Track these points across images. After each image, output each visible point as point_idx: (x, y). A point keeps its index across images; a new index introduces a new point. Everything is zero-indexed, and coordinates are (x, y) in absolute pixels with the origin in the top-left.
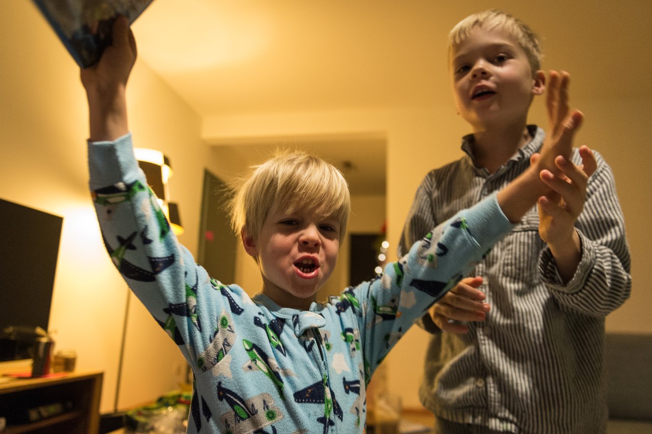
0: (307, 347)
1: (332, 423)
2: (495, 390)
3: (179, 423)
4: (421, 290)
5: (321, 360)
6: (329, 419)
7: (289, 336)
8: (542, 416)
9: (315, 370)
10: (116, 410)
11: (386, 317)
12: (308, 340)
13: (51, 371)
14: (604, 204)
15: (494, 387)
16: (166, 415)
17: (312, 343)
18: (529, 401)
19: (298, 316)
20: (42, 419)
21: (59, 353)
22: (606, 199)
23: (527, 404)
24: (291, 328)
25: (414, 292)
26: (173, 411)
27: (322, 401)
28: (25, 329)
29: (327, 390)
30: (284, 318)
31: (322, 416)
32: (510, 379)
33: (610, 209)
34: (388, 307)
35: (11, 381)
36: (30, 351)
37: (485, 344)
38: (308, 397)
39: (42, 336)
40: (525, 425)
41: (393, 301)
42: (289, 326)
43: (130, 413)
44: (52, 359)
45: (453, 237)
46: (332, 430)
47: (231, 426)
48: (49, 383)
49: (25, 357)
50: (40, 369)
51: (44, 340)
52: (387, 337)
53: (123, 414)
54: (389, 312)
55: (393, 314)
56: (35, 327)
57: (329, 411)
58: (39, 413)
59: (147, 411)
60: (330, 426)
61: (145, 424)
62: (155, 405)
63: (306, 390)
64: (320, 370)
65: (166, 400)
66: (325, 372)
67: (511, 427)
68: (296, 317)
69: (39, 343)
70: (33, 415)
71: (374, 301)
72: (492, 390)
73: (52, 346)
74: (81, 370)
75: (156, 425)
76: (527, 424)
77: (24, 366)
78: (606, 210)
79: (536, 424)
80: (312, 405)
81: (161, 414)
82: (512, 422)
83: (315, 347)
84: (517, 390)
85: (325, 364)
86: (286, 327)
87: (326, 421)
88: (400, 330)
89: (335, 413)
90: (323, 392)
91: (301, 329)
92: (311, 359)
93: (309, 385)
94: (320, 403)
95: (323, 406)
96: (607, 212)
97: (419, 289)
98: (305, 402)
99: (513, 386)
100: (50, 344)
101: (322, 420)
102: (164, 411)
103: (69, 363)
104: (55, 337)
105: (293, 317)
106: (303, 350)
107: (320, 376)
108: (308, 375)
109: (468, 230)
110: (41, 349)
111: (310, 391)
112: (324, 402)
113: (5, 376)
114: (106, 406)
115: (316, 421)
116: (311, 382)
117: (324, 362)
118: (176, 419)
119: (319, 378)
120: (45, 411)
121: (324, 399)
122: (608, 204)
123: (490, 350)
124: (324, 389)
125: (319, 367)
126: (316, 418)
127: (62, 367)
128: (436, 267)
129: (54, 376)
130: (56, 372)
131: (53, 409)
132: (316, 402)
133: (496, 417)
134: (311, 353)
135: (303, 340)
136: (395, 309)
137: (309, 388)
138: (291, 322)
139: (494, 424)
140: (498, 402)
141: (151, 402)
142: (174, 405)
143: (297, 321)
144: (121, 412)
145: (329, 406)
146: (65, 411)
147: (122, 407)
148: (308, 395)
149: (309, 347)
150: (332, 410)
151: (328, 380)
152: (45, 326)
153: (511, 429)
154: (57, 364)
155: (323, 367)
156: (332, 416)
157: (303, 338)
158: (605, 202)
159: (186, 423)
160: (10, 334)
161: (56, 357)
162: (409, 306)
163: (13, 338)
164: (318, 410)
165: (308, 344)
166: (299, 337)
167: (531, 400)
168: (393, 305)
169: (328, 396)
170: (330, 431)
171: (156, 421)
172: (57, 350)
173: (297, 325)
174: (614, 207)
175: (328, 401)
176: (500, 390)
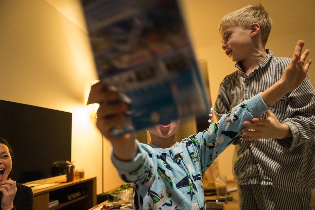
0: (178, 162)
1: (194, 194)
2: (261, 169)
3: (131, 196)
4: (226, 135)
5: (185, 167)
6: (192, 192)
7: (169, 160)
8: (282, 177)
9: (183, 172)
10: (103, 193)
11: (210, 147)
12: (178, 159)
13: (75, 178)
14: (305, 87)
15: (261, 168)
16: (125, 193)
17: (180, 161)
18: (276, 171)
19: (171, 151)
20: (73, 199)
21: (77, 170)
22: (305, 85)
23: (276, 172)
24: (169, 156)
25: (223, 136)
26: (127, 191)
27: (188, 185)
28: (62, 162)
29: (190, 180)
30: (165, 153)
31: (189, 191)
32: (267, 163)
33: (308, 88)
34: (211, 143)
35: (59, 184)
36: (65, 171)
37: (254, 150)
38: (182, 185)
39: (69, 164)
40: (276, 181)
41: (213, 140)
42: (168, 156)
43: (110, 193)
44: (74, 173)
45: (241, 112)
46: (194, 196)
47: (151, 206)
48: (75, 183)
49: (63, 174)
50: (70, 178)
51: (70, 166)
52: (211, 156)
53: (107, 194)
54: (212, 145)
55: (213, 146)
56: (66, 161)
57: (192, 189)
58: (72, 196)
59: (117, 192)
60: (193, 195)
61: (117, 197)
62: (120, 189)
63: (180, 182)
64: (185, 172)
65: (124, 186)
66: (187, 172)
67: (270, 183)
68: (170, 151)
69: (68, 167)
70: (69, 198)
71: (205, 140)
72: (260, 169)
73: (74, 168)
74: (87, 177)
75: (121, 197)
76: (277, 181)
77: (63, 178)
78: (307, 90)
79: (280, 180)
80: (184, 188)
81: (123, 192)
82: (270, 181)
83: (181, 162)
84: (271, 167)
85: (187, 169)
86: (167, 157)
87: (191, 193)
88: (217, 153)
89: (194, 189)
90: (188, 181)
91: (174, 156)
92: (180, 167)
93: (181, 180)
94: (187, 186)
95: (189, 187)
96: (308, 91)
97: (225, 135)
98: (181, 187)
99: (269, 166)
100: (73, 167)
101: (189, 193)
102: (124, 191)
103: (81, 175)
104: (74, 164)
105: (169, 151)
106: (176, 164)
107: (186, 174)
108: (180, 175)
109: (247, 108)
110: (69, 169)
111: (182, 182)
112: (189, 185)
113: (56, 182)
114: (99, 191)
115: (187, 194)
116: (182, 178)
117: (186, 168)
118: (129, 194)
119: (185, 175)
120: (74, 196)
121: (189, 184)
122: (307, 86)
123: (257, 152)
124: (188, 179)
125: (184, 170)
126: (187, 193)
127: (79, 176)
128: (233, 125)
129: (76, 180)
130: (76, 179)
131: (77, 194)
132: (186, 186)
133: (263, 180)
134: (180, 165)
135: (176, 160)
136: (214, 144)
137: (182, 180)
138: (168, 154)
139: (263, 183)
140: (263, 174)
141: (118, 188)
142: (127, 188)
143: (171, 152)
144: (106, 193)
145: (192, 186)
146: (82, 195)
147: (105, 191)
148: (182, 184)
149: (179, 162)
150: (193, 188)
151: (189, 175)
152: (70, 160)
153: (270, 184)
154: (77, 175)
155: (186, 170)
156: (194, 191)
157: (175, 159)
158: (305, 86)
159: (133, 196)
160: (56, 165)
161: (76, 172)
162: (221, 143)
163: (57, 166)
164: (187, 189)
165: (178, 161)
166: (173, 160)
167: (277, 171)
168: (213, 142)
169: (191, 182)
170: (193, 197)
171: (121, 196)
172: (76, 170)
173: (172, 154)
174: (310, 87)
175: (191, 184)
176: (263, 169)
